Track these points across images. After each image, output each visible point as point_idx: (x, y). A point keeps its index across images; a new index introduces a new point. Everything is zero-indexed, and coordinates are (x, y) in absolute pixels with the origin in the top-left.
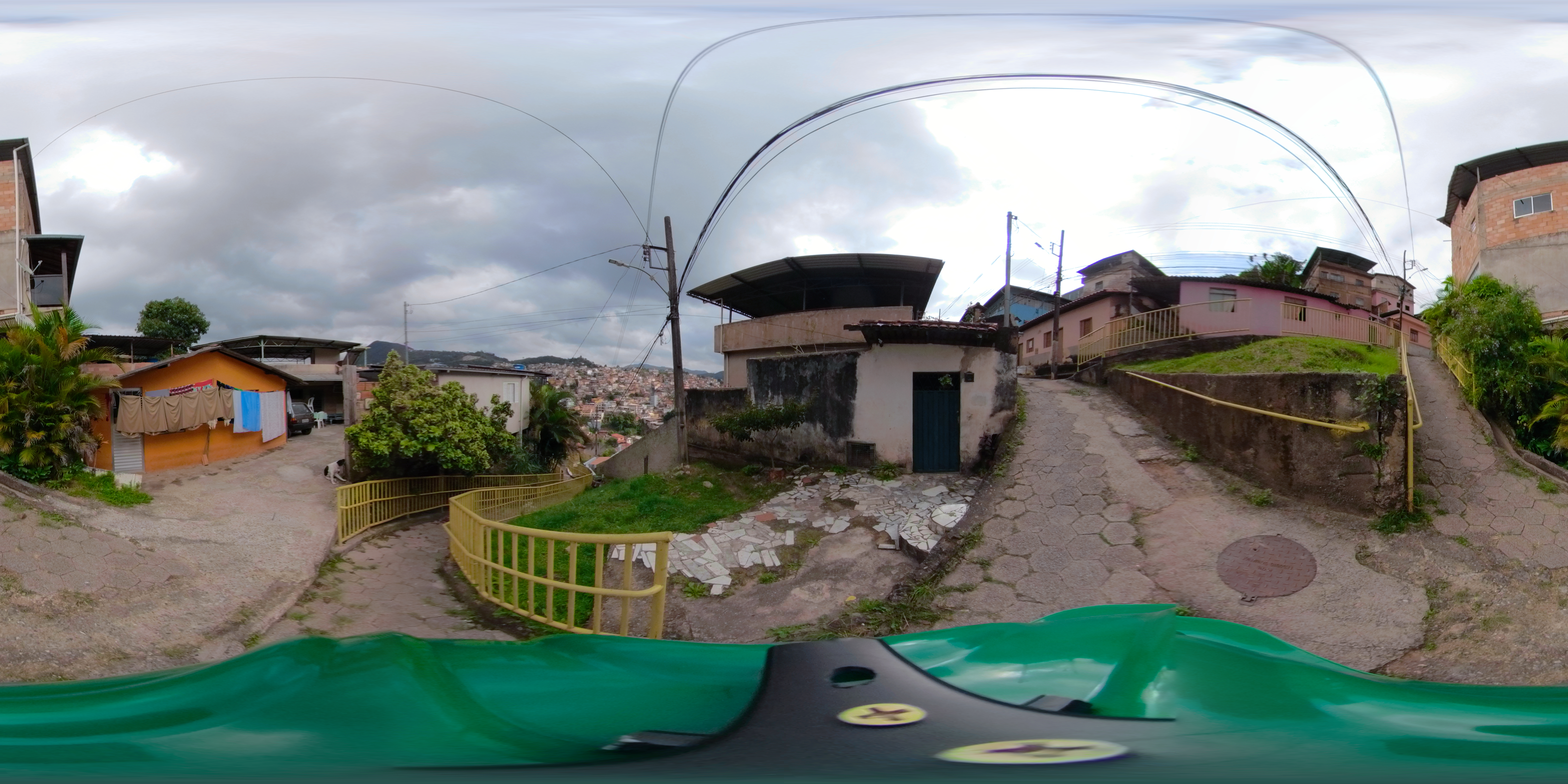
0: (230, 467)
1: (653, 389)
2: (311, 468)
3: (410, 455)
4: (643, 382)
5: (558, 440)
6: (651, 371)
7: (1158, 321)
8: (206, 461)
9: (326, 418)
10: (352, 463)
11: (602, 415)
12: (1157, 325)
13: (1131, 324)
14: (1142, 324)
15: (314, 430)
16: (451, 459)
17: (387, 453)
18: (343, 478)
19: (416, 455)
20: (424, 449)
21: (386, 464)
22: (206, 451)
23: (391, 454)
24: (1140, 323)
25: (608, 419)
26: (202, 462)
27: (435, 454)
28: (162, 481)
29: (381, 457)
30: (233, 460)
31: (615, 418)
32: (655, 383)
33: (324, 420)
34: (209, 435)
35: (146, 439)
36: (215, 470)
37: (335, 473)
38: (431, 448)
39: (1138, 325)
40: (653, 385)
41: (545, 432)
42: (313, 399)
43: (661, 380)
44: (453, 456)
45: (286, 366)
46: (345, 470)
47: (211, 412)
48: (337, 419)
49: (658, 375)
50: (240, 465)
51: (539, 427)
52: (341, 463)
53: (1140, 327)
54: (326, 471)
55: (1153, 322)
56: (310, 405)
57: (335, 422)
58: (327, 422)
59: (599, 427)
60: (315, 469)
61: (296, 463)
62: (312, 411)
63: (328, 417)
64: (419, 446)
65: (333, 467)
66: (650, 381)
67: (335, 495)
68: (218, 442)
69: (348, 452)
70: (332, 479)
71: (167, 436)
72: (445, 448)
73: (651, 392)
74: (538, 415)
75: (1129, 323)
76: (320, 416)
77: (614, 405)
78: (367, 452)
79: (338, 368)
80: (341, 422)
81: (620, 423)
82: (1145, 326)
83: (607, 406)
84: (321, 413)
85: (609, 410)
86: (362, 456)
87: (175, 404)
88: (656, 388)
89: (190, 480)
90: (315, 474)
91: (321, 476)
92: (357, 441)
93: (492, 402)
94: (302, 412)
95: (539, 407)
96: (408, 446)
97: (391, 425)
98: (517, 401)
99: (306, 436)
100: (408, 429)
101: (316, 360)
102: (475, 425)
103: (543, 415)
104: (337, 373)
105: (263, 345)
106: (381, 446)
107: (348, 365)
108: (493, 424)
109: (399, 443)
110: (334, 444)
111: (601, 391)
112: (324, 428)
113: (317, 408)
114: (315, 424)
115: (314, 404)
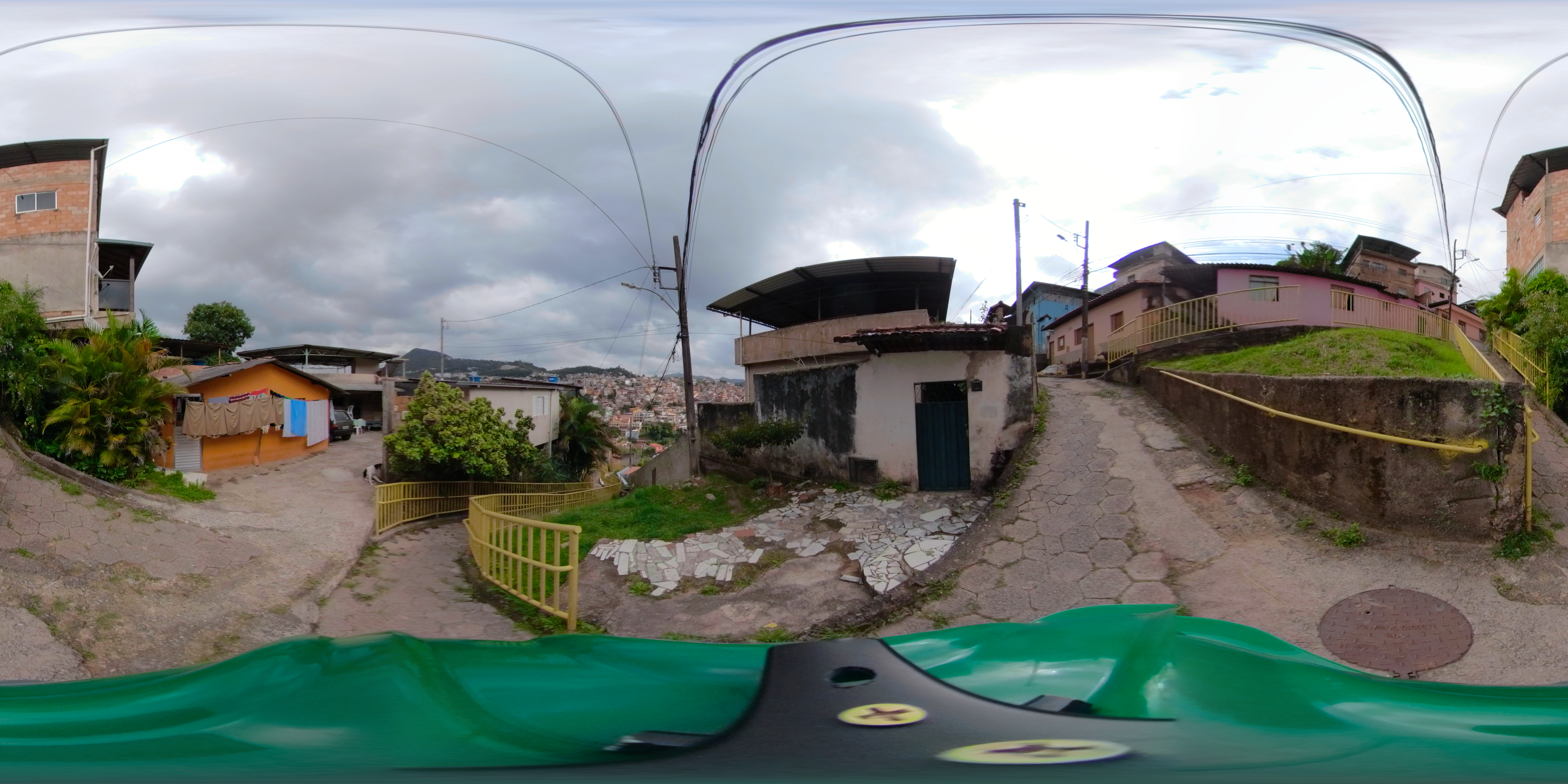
0: (279, 468)
2: (352, 470)
3: (438, 461)
5: (585, 450)
8: (257, 462)
9: (364, 425)
10: (389, 466)
11: (640, 425)
15: (353, 436)
16: (474, 466)
17: (419, 458)
18: (381, 479)
19: (443, 461)
20: (450, 457)
21: (418, 468)
22: (257, 453)
23: (422, 459)
25: (646, 428)
26: (253, 463)
27: (459, 461)
28: (220, 479)
29: (414, 462)
30: (281, 462)
31: (653, 428)
33: (363, 427)
34: (260, 438)
35: (206, 441)
36: (266, 471)
37: (373, 475)
38: (456, 456)
41: (573, 443)
42: (352, 407)
44: (475, 463)
45: (327, 375)
46: (382, 473)
47: (265, 418)
48: (375, 425)
50: (288, 466)
51: (567, 438)
52: (377, 466)
54: (365, 474)
56: (350, 412)
57: (373, 429)
58: (365, 429)
59: (637, 437)
60: (355, 472)
61: (338, 466)
62: (352, 418)
63: (367, 424)
64: (446, 454)
65: (371, 470)
67: (374, 494)
68: (269, 445)
69: (385, 457)
70: (371, 481)
71: (225, 439)
72: (468, 456)
74: (567, 427)
76: (359, 423)
77: (652, 415)
78: (402, 458)
79: (377, 378)
80: (379, 429)
81: (658, 432)
83: (645, 416)
84: (360, 420)
85: (648, 420)
86: (397, 460)
87: (234, 410)
89: (244, 479)
90: (355, 476)
91: (361, 478)
92: (394, 448)
93: (516, 416)
94: (343, 419)
95: (569, 419)
96: (437, 453)
97: (423, 436)
98: (546, 413)
99: (346, 442)
100: (437, 439)
101: (357, 369)
102: (497, 437)
103: (571, 426)
104: (377, 383)
105: (307, 354)
106: (414, 453)
107: (387, 376)
108: (516, 435)
109: (428, 451)
110: (372, 450)
111: (639, 401)
112: (362, 435)
113: (357, 416)
114: (354, 431)
115: (354, 412)
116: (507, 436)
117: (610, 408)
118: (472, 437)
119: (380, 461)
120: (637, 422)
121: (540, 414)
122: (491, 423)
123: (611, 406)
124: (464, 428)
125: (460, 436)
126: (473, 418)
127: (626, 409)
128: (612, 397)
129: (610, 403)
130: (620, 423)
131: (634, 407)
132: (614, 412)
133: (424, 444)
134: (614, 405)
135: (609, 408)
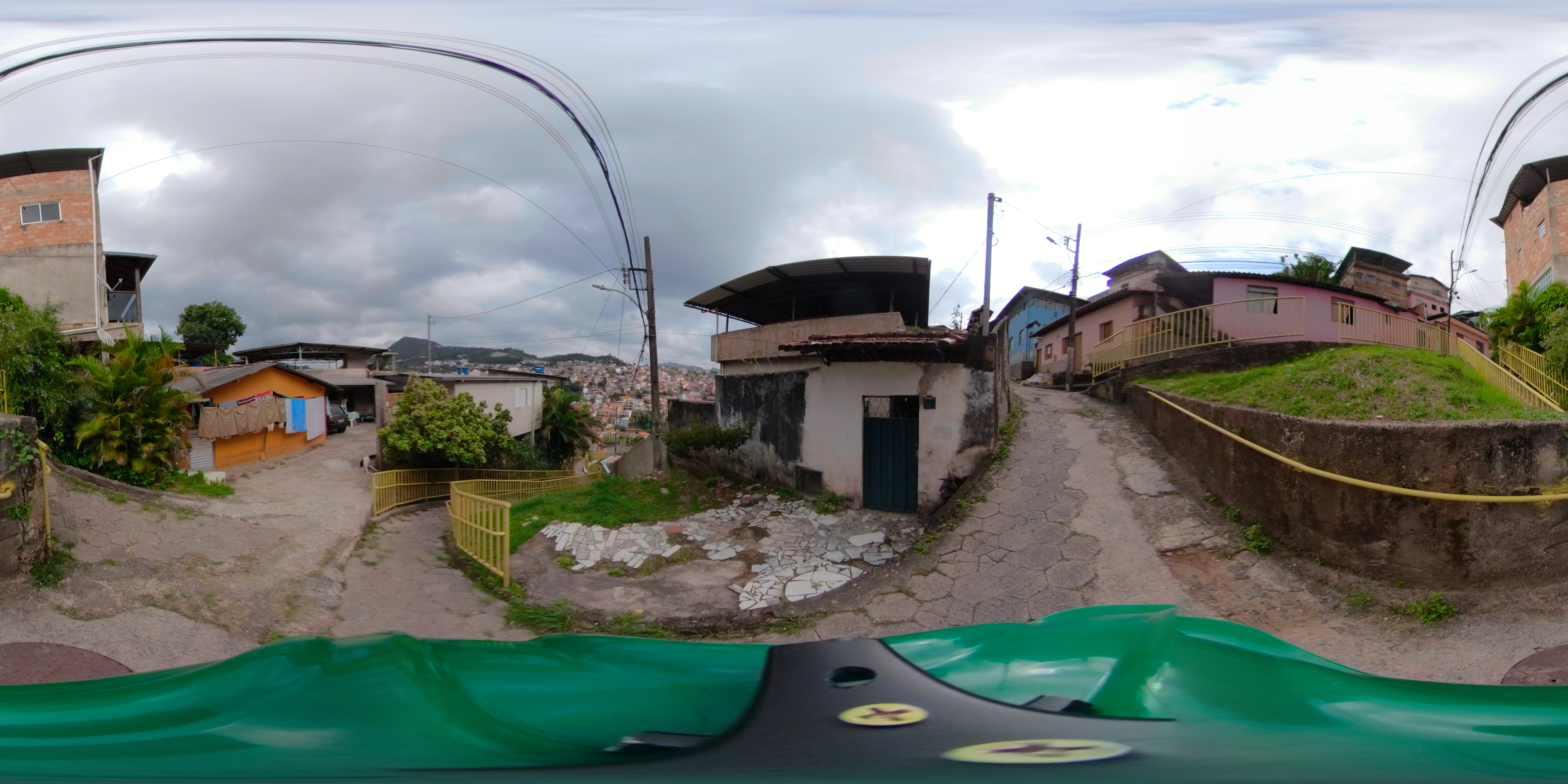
0: (284, 462)
1: (681, 388)
2: (349, 461)
3: (425, 450)
4: (672, 381)
5: (566, 440)
6: (679, 370)
7: (1188, 325)
8: (264, 457)
9: (358, 417)
10: (383, 456)
11: (630, 413)
12: (1188, 329)
13: (1156, 327)
14: (1169, 327)
15: (348, 428)
16: (456, 454)
17: (408, 449)
18: (376, 468)
19: (428, 451)
20: (435, 447)
21: (407, 458)
22: (264, 449)
23: (411, 450)
24: (1166, 326)
25: (635, 417)
26: (260, 459)
27: (442, 451)
29: (404, 452)
30: (286, 456)
31: (642, 417)
32: (684, 382)
33: (356, 419)
34: (266, 436)
35: (217, 442)
36: (273, 465)
37: (369, 464)
38: (440, 446)
39: (1164, 328)
40: (681, 384)
41: (555, 433)
42: (346, 400)
43: (690, 379)
44: (456, 452)
45: (320, 371)
46: (377, 462)
47: (270, 417)
48: (368, 418)
49: (687, 375)
50: (292, 460)
51: (549, 427)
52: (372, 456)
53: (1166, 331)
54: (361, 464)
55: (1182, 325)
56: (344, 406)
57: (366, 421)
58: (359, 421)
59: (626, 425)
60: (352, 462)
61: (337, 458)
62: (346, 411)
63: (360, 416)
64: (431, 445)
65: (367, 460)
66: (678, 380)
67: (370, 482)
68: (273, 442)
69: (379, 449)
70: (367, 470)
71: (236, 438)
72: (450, 446)
73: (680, 391)
74: (549, 416)
75: (1153, 325)
76: (353, 416)
77: (642, 404)
78: (394, 448)
79: (369, 372)
80: (371, 421)
81: (647, 421)
82: (1172, 330)
83: (634, 405)
84: (354, 413)
85: (637, 408)
86: (390, 451)
87: (241, 412)
88: (684, 387)
89: (254, 473)
90: (353, 466)
91: (358, 468)
92: (386, 441)
93: (496, 409)
94: (338, 413)
95: (551, 409)
96: (424, 444)
97: (412, 429)
98: (529, 404)
99: (342, 434)
100: (423, 431)
101: (349, 364)
102: (478, 429)
103: (553, 416)
104: (368, 377)
105: (300, 351)
106: (404, 444)
107: (378, 369)
108: (495, 427)
109: (416, 442)
110: (366, 441)
111: (630, 389)
112: (356, 427)
113: (351, 409)
114: (348, 423)
115: (347, 405)
116: (486, 428)
117: (601, 396)
118: (453, 430)
119: (374, 452)
120: (627, 411)
121: (523, 404)
122: (472, 417)
123: (601, 394)
124: (448, 421)
125: (444, 429)
126: (453, 412)
127: (616, 397)
128: (603, 384)
129: (600, 390)
130: (609, 411)
131: (624, 395)
132: (604, 400)
133: (412, 436)
134: (604, 393)
135: (599, 396)
